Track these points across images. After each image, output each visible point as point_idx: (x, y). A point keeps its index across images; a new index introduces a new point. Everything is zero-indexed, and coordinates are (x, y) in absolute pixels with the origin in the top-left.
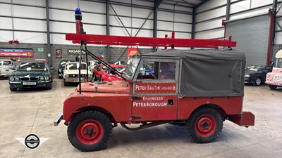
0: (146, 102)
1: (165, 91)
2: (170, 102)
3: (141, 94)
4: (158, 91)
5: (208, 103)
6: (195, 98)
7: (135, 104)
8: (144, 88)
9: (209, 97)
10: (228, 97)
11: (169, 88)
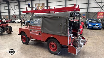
0: (33, 32)
1: (38, 30)
2: (40, 33)
3: (32, 30)
4: (36, 29)
5: (52, 36)
6: (47, 34)
7: (31, 32)
8: (32, 28)
9: (52, 34)
10: (60, 36)
11: (39, 28)
